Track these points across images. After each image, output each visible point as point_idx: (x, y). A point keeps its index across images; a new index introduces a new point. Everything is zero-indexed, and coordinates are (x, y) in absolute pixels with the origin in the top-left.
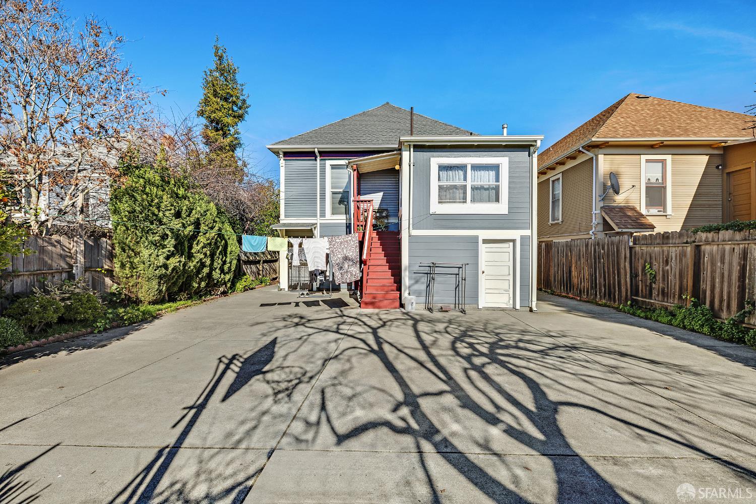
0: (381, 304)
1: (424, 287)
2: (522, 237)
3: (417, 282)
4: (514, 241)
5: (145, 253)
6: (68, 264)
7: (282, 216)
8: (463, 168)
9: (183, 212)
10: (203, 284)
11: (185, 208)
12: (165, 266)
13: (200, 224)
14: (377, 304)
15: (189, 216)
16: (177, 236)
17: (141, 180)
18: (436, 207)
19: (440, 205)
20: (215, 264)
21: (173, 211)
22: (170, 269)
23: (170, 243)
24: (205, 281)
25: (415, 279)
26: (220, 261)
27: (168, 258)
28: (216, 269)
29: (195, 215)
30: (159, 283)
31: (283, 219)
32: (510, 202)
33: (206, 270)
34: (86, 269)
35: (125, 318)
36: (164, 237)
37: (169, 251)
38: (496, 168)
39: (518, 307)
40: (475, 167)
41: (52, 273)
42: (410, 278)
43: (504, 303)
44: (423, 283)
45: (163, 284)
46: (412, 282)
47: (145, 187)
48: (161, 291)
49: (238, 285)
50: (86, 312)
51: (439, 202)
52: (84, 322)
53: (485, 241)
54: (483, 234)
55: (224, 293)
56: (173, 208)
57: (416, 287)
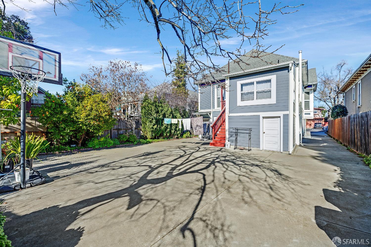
0: (217, 145)
1: (234, 139)
2: (284, 115)
3: (231, 136)
4: (280, 117)
5: (148, 124)
6: (131, 127)
7: (199, 109)
8: (252, 83)
9: (159, 111)
10: (168, 134)
11: (160, 110)
12: (153, 128)
13: (165, 115)
14: (215, 145)
15: (161, 112)
16: (156, 119)
17: (147, 103)
18: (240, 103)
19: (242, 102)
20: (173, 128)
21: (155, 111)
22: (154, 129)
23: (154, 121)
24: (169, 133)
25: (230, 135)
26: (174, 127)
27: (154, 126)
28: (173, 129)
29: (163, 112)
30: (152, 133)
31: (200, 111)
32: (277, 97)
33: (168, 130)
34: (136, 129)
35: (142, 142)
36: (153, 119)
37: (154, 123)
38: (269, 81)
39: (282, 151)
40: (258, 83)
41: (128, 129)
42: (229, 134)
43: (275, 149)
44: (234, 137)
45: (153, 133)
46: (230, 136)
47: (148, 105)
48: (153, 136)
49: (184, 136)
50: (132, 139)
51: (241, 101)
52: (132, 142)
53: (264, 118)
54: (262, 114)
55: (177, 138)
56: (155, 110)
57: (231, 138)
